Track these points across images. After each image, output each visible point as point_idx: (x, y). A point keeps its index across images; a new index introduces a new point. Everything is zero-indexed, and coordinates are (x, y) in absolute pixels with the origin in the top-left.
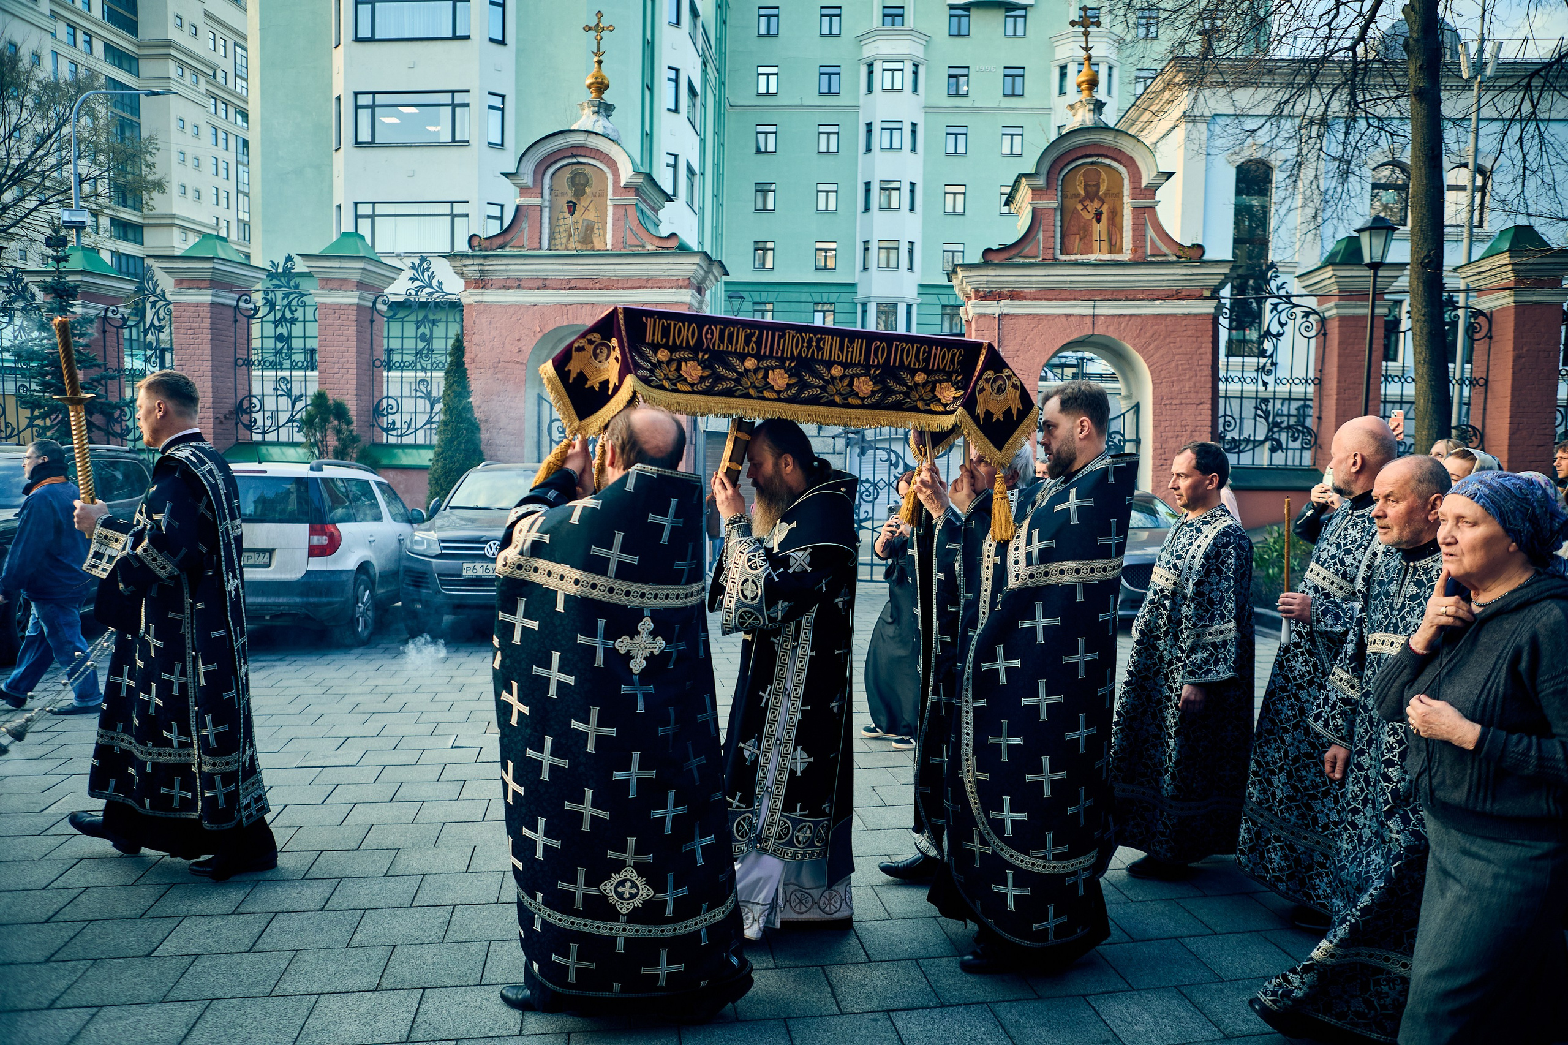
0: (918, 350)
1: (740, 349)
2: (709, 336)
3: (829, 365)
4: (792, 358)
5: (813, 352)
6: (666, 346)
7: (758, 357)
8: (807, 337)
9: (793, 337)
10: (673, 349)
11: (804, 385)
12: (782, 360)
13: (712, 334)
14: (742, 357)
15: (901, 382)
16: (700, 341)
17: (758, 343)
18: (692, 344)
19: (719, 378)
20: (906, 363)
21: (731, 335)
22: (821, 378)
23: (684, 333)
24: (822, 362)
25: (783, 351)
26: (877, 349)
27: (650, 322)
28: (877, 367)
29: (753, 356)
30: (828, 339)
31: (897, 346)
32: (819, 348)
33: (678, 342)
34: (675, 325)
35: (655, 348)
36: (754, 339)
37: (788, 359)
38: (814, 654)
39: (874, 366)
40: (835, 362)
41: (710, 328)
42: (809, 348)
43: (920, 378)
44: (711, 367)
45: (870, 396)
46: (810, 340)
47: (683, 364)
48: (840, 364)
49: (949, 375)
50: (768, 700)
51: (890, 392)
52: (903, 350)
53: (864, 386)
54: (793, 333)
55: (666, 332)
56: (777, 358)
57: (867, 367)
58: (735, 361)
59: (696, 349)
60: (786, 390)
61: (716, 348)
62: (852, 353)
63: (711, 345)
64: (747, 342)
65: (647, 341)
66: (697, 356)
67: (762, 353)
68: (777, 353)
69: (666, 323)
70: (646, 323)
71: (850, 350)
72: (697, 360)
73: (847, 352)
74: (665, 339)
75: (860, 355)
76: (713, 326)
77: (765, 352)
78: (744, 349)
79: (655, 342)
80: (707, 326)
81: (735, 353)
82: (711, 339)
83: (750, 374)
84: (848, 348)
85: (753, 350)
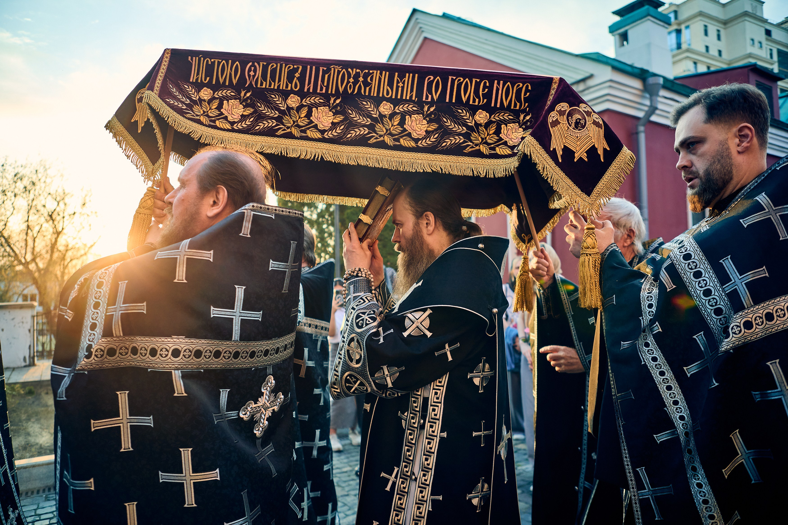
0: (477, 85)
1: (283, 87)
2: (252, 73)
3: (378, 101)
4: (337, 94)
5: (360, 87)
6: (209, 85)
7: (302, 94)
8: (353, 72)
9: (339, 72)
10: (215, 88)
11: (350, 124)
12: (326, 97)
13: (255, 71)
14: (285, 95)
15: (460, 121)
16: (242, 79)
17: (302, 79)
18: (235, 82)
19: (260, 117)
20: (464, 99)
21: (274, 71)
22: (370, 116)
23: (227, 71)
24: (369, 98)
25: (327, 87)
26: (430, 84)
27: (195, 61)
28: (431, 104)
29: (295, 93)
30: (376, 74)
31: (453, 81)
32: (366, 84)
33: (221, 81)
34: (219, 63)
35: (199, 86)
36: (297, 75)
37: (333, 95)
38: (445, 435)
39: (427, 103)
40: (384, 99)
41: (253, 65)
42: (355, 84)
43: (482, 117)
44: (252, 105)
45: (425, 138)
46: (357, 76)
47: (225, 102)
48: (390, 100)
49: (516, 113)
50: (394, 484)
51: (446, 133)
52: (459, 85)
53: (417, 126)
54: (338, 68)
55: (210, 71)
56: (321, 94)
57: (420, 104)
58: (277, 99)
59: (238, 87)
60: (331, 129)
61: (259, 86)
62: (403, 88)
63: (254, 83)
64: (290, 78)
65: (191, 80)
66: (240, 95)
67: (306, 90)
68: (321, 89)
69: (210, 63)
70: (192, 64)
71: (401, 84)
72: (240, 99)
73: (398, 87)
74: (208, 78)
75: (412, 91)
76: (256, 64)
77: (309, 89)
78: (287, 87)
79: (199, 81)
80: (250, 64)
81: (278, 91)
82: (254, 76)
83: (293, 112)
84: (398, 82)
85: (296, 87)
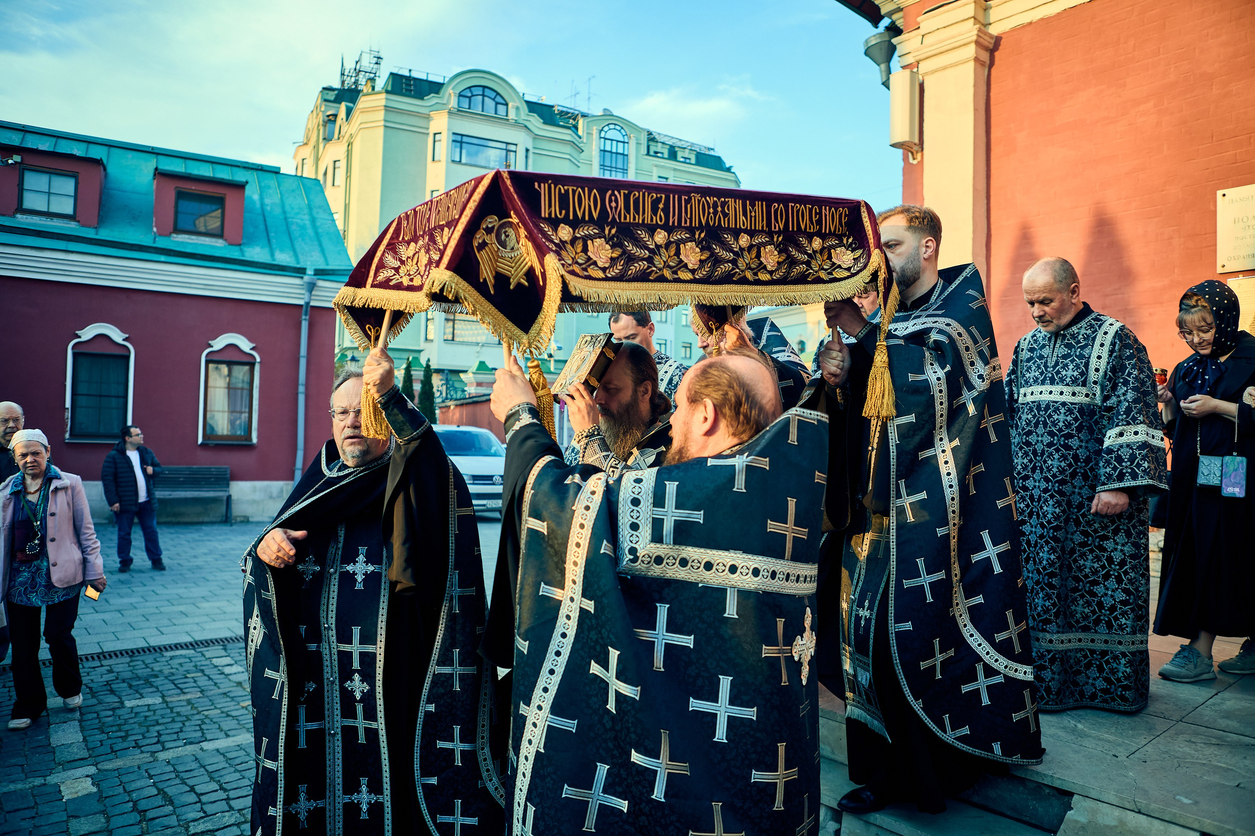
0: (811, 210)
1: (648, 221)
2: (613, 204)
3: (736, 233)
4: (701, 228)
5: (720, 218)
6: (566, 221)
7: (669, 229)
8: (711, 200)
9: (699, 201)
10: (575, 224)
11: (716, 261)
12: (691, 230)
13: (616, 201)
14: (652, 230)
15: (801, 249)
16: (603, 212)
17: (666, 210)
18: (595, 215)
19: (631, 259)
20: (803, 227)
21: (636, 201)
22: (732, 251)
23: (585, 202)
24: (729, 230)
25: (691, 220)
26: (776, 211)
27: (543, 189)
28: (779, 233)
29: (662, 227)
30: (731, 201)
31: (793, 207)
32: (725, 215)
33: (580, 215)
34: (574, 192)
35: (555, 223)
36: (661, 206)
37: (698, 229)
39: (776, 233)
40: (741, 230)
41: (613, 194)
42: (715, 213)
43: (817, 243)
44: (621, 245)
45: (777, 269)
46: (715, 205)
47: (590, 243)
48: (746, 231)
49: (840, 237)
51: (793, 262)
52: (798, 211)
53: (771, 257)
54: (698, 197)
55: (564, 201)
56: (686, 229)
57: (770, 234)
58: (643, 235)
59: (601, 221)
60: (700, 268)
61: (622, 220)
62: (755, 216)
63: (617, 217)
64: (655, 210)
65: (543, 215)
66: (603, 231)
67: (671, 224)
68: (686, 223)
69: (563, 191)
70: (540, 194)
71: (753, 214)
72: (604, 237)
73: (751, 217)
74: (564, 212)
75: (763, 221)
76: (616, 193)
77: (674, 222)
78: (652, 220)
79: (553, 216)
80: (610, 192)
81: (643, 226)
82: (616, 208)
83: (663, 251)
84: (751, 212)
85: (661, 220)
